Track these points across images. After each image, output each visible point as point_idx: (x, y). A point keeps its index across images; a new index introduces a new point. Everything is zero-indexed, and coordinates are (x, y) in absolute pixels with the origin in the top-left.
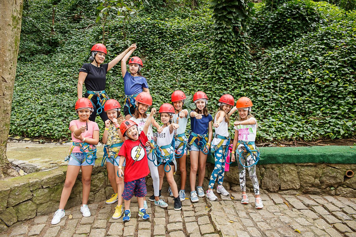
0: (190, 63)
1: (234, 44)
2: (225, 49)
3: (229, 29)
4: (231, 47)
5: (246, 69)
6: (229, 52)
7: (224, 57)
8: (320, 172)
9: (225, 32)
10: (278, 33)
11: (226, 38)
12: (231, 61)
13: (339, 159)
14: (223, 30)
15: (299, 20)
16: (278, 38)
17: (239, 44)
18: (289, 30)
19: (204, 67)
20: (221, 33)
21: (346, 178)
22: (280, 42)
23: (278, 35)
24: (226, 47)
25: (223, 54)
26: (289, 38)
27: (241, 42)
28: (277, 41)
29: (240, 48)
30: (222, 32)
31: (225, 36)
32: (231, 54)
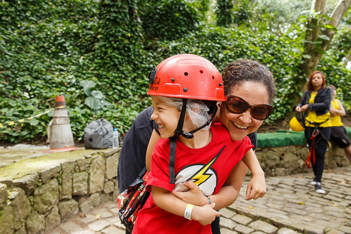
0: (64, 43)
1: (128, 28)
2: (119, 32)
3: (125, 9)
4: (125, 30)
5: (143, 58)
6: (124, 36)
7: (118, 41)
8: (265, 156)
9: (119, 12)
10: (166, 25)
11: (120, 19)
12: (127, 47)
13: (276, 143)
14: (118, 8)
15: (186, 17)
16: (167, 31)
17: (134, 29)
18: (177, 25)
19: (83, 51)
20: (115, 12)
21: (281, 159)
22: (169, 35)
23: (166, 28)
24: (121, 30)
25: (117, 37)
26: (178, 33)
27: (136, 28)
28: (166, 34)
29: (134, 34)
30: (117, 10)
31: (120, 17)
32: (126, 38)
